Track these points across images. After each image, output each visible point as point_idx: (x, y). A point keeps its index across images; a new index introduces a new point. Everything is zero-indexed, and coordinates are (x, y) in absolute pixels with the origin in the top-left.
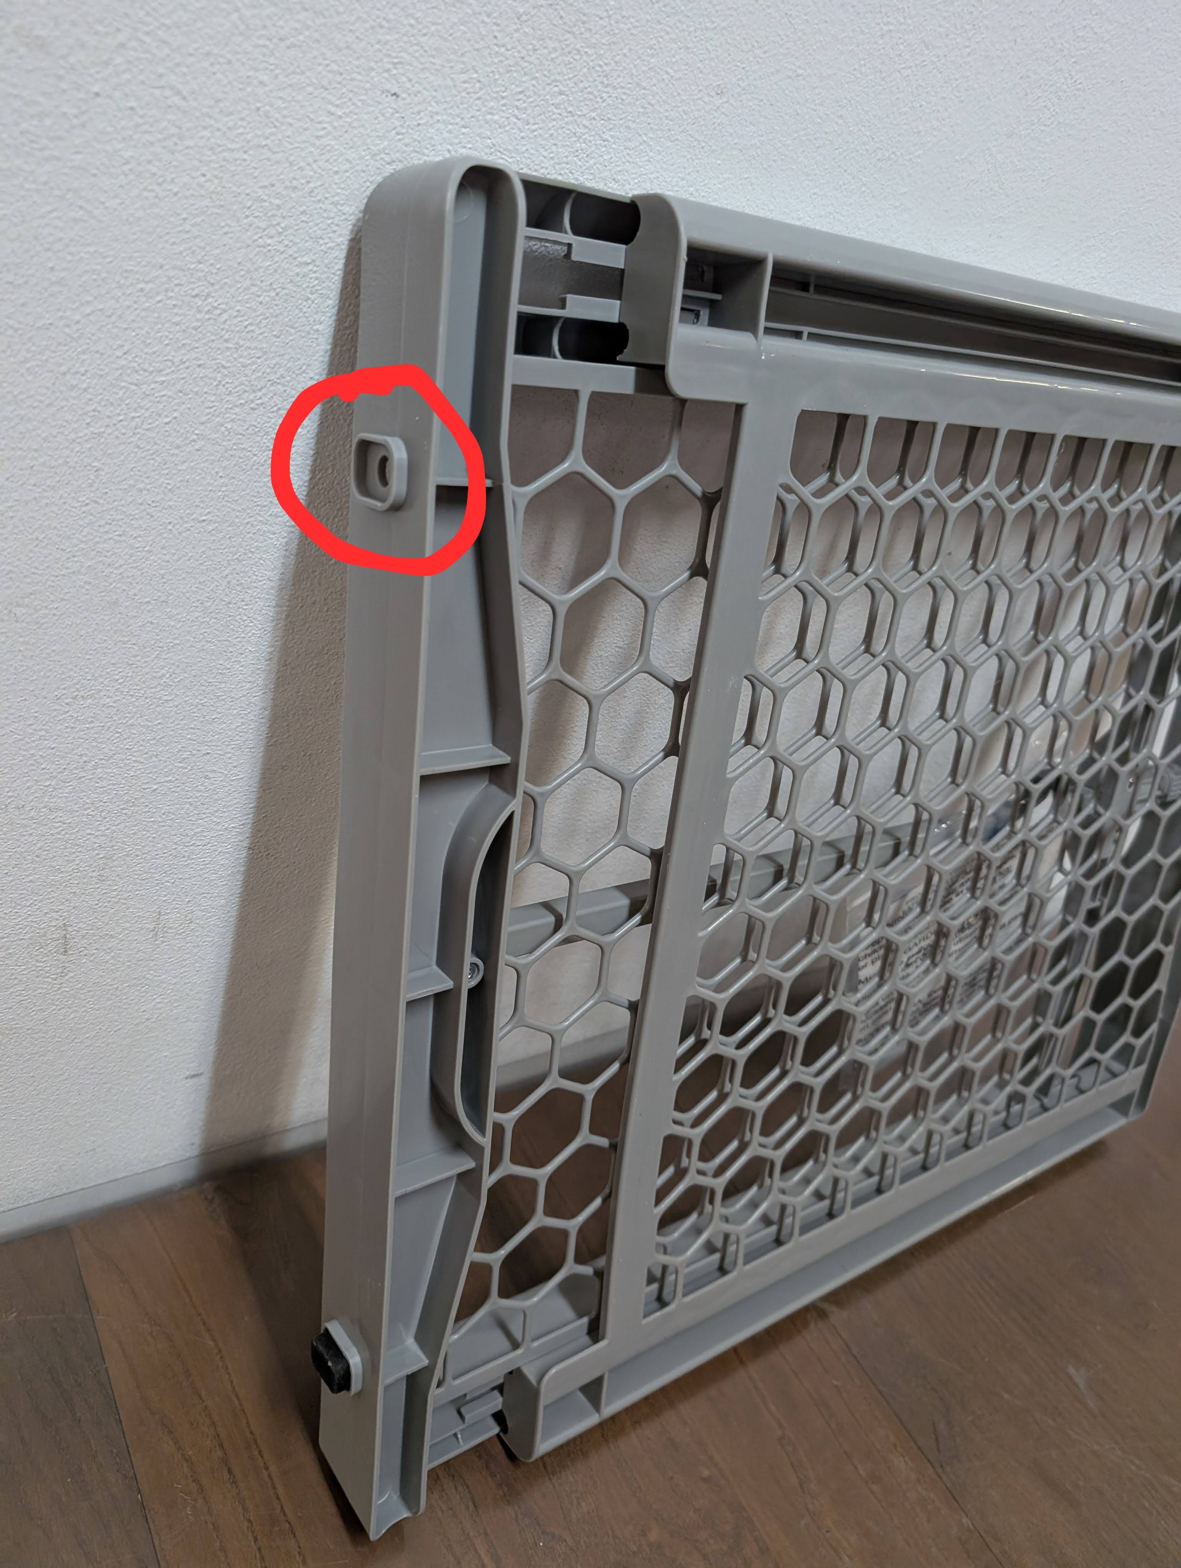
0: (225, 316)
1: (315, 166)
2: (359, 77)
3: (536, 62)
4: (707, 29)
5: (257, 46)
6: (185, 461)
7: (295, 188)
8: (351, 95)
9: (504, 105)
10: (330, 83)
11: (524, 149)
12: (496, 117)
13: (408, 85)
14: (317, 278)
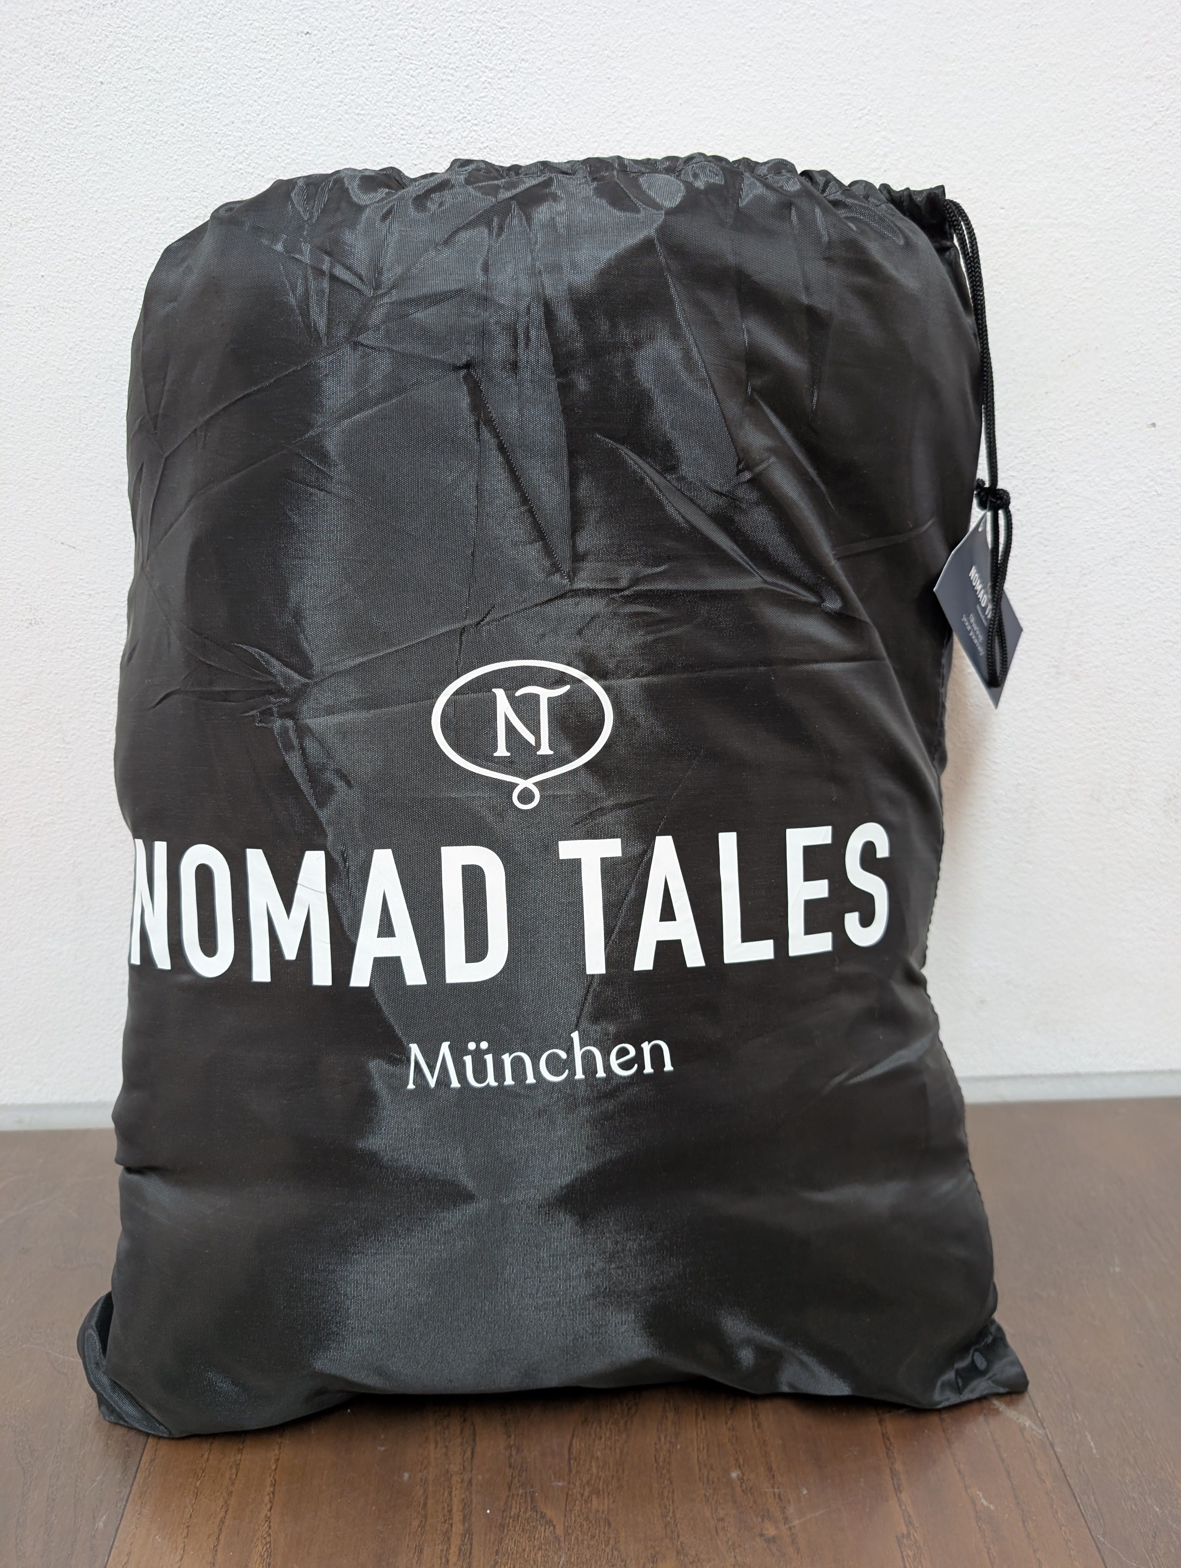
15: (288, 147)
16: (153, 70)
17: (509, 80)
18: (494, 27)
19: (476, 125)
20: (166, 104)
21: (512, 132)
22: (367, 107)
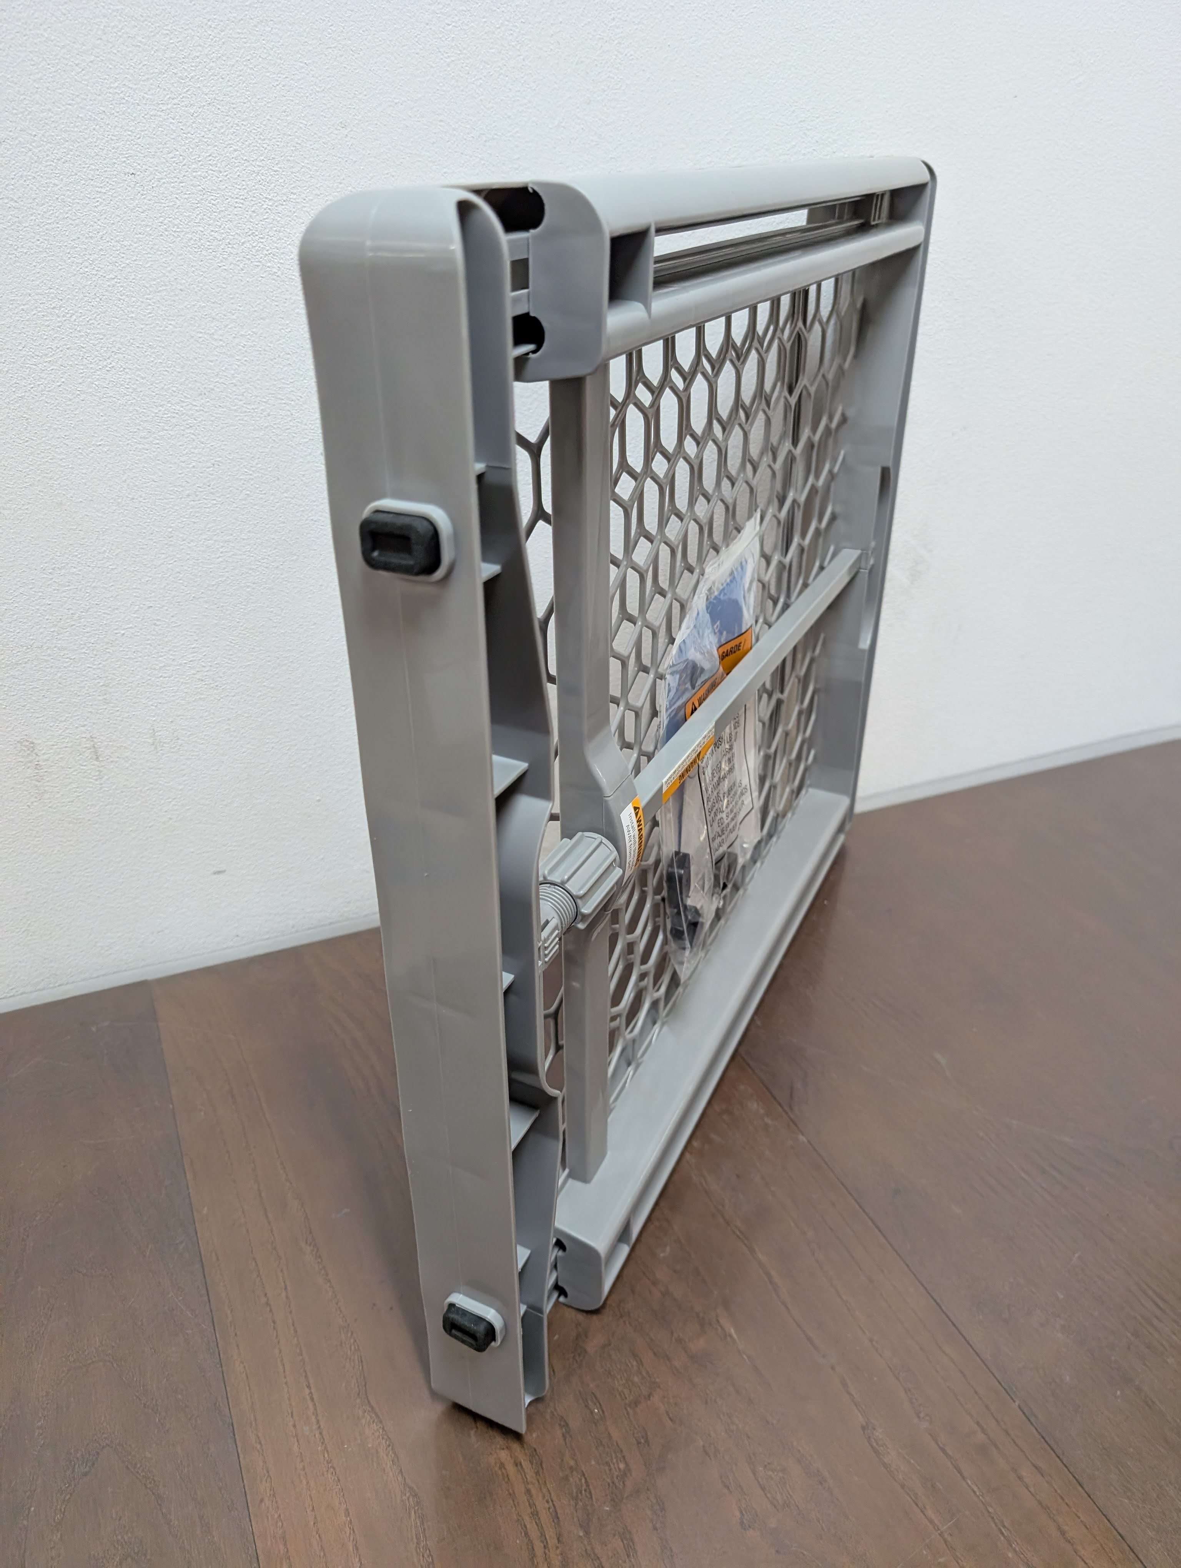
0: (74, 317)
1: (100, 224)
2: (109, 169)
3: (213, 137)
4: (318, 92)
5: (46, 166)
6: (77, 409)
7: (91, 237)
8: (107, 180)
9: (201, 165)
10: (93, 176)
11: (224, 187)
12: (199, 173)
13: (139, 167)
14: (122, 286)
15: (123, 255)
16: (12, 200)
17: (283, 207)
18: (270, 170)
19: (262, 238)
20: (24, 225)
21: (288, 243)
22: (181, 226)
